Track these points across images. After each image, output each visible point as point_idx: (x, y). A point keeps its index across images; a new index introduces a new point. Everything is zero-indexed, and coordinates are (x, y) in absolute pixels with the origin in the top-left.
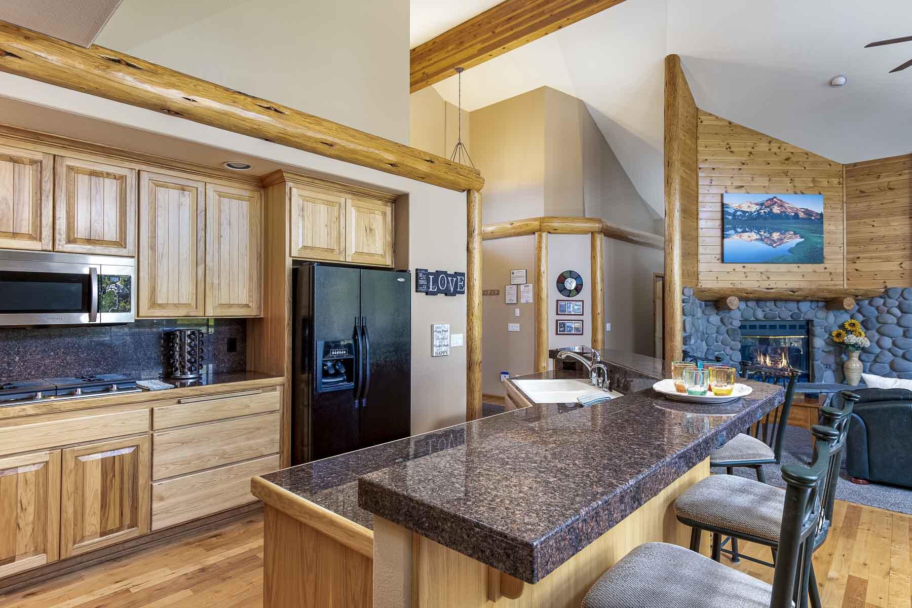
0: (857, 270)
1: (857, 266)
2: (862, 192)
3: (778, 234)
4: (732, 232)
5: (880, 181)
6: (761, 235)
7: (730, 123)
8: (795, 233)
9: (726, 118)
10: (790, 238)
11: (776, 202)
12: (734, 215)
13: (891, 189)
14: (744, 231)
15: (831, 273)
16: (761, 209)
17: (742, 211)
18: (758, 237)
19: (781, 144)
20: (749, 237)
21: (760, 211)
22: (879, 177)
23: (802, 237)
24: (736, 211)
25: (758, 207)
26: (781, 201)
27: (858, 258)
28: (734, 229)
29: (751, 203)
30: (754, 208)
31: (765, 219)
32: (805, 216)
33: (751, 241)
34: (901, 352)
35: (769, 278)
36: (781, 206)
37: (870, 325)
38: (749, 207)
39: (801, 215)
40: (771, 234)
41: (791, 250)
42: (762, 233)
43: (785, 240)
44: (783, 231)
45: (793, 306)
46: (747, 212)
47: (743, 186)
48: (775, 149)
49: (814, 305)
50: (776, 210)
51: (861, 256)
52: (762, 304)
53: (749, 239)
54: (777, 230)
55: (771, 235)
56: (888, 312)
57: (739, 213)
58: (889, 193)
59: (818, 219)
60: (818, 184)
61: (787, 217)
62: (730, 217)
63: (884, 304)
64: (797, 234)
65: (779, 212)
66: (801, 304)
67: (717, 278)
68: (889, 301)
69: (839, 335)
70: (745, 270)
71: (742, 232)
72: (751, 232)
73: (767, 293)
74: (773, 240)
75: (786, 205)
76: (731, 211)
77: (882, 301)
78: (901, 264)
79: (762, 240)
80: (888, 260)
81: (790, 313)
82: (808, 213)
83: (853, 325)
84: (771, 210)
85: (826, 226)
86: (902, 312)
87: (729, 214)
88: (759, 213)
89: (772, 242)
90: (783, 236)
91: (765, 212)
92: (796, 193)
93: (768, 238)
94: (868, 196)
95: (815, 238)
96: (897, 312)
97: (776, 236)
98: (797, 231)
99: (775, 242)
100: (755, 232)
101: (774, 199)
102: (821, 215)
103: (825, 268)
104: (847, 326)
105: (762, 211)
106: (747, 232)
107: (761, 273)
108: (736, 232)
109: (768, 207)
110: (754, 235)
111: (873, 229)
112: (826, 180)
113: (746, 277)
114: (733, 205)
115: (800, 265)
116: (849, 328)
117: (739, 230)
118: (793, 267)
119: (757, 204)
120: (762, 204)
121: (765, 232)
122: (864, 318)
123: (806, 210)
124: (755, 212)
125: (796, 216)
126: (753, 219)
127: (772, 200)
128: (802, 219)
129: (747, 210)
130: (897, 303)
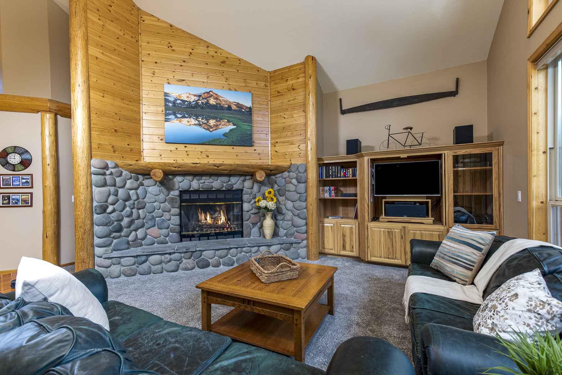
0: (276, 151)
1: (277, 149)
2: (279, 92)
3: (214, 121)
4: (172, 117)
5: (288, 83)
6: (199, 121)
7: (171, 26)
8: (228, 122)
9: (167, 21)
10: (224, 125)
11: (212, 96)
12: (174, 103)
13: (294, 89)
14: (184, 117)
15: (259, 154)
16: (199, 100)
17: (182, 100)
18: (197, 122)
19: (217, 49)
20: (188, 122)
21: (198, 102)
22: (287, 80)
23: (234, 125)
24: (176, 100)
25: (197, 98)
26: (216, 94)
27: (277, 142)
28: (174, 114)
29: (190, 94)
30: (193, 99)
31: (202, 108)
32: (237, 109)
33: (190, 125)
34: (297, 212)
35: (208, 157)
36: (217, 99)
37: (281, 193)
38: (188, 97)
39: (234, 107)
40: (208, 120)
41: (225, 135)
42: (200, 120)
43: (220, 127)
44: (218, 119)
45: (226, 178)
46: (187, 101)
47: (184, 80)
48: (212, 53)
50: (212, 101)
51: (278, 140)
53: (188, 124)
54: (213, 118)
55: (208, 122)
56: (291, 183)
57: (178, 102)
58: (293, 92)
59: (247, 112)
60: (248, 85)
61: (222, 108)
62: (170, 105)
63: (289, 177)
64: (230, 122)
65: (214, 103)
66: (232, 177)
67: (161, 155)
68: (291, 174)
69: (259, 201)
70: (186, 149)
71: (182, 117)
72: (190, 117)
74: (210, 126)
75: (221, 99)
76: (172, 99)
77: (288, 174)
78: (299, 146)
79: (200, 125)
80: (292, 143)
81: (224, 185)
82: (238, 105)
83: (269, 193)
84: (208, 101)
85: (255, 118)
86: (299, 182)
87: (169, 101)
88: (197, 103)
89: (208, 127)
90: (219, 123)
91: (202, 103)
92: (230, 90)
93: (205, 124)
94: (282, 95)
95: (245, 126)
97: (212, 122)
98: (231, 119)
99: (212, 128)
100: (194, 119)
101: (211, 93)
102: (250, 108)
103: (255, 150)
105: (200, 102)
106: (187, 118)
107: (202, 152)
108: (176, 117)
109: (205, 99)
110: (193, 121)
111: (284, 121)
112: (255, 83)
113: (188, 155)
114: (173, 94)
115: (234, 147)
117: (179, 116)
118: (229, 149)
119: (195, 96)
120: (200, 96)
121: (202, 119)
122: (279, 188)
123: (238, 103)
124: (193, 102)
125: (229, 108)
126: (192, 107)
127: (208, 93)
128: (235, 110)
129: (186, 99)
130: (295, 175)
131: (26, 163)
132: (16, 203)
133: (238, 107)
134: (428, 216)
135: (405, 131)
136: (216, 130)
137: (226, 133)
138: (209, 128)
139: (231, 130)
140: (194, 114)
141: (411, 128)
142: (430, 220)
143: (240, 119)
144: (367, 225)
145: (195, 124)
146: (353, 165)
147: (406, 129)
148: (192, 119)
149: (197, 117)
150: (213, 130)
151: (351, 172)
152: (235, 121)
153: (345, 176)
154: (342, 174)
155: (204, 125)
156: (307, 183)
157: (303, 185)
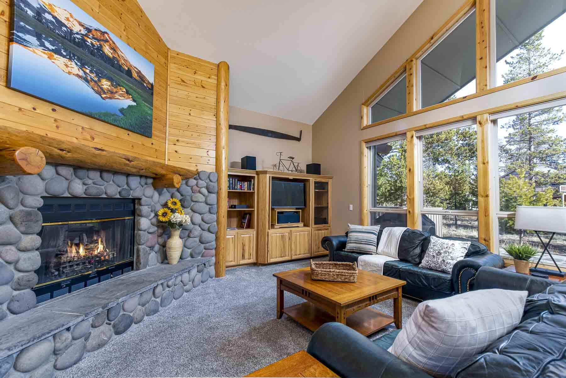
0: (176, 152)
1: (176, 148)
2: (183, 81)
3: (109, 83)
5: (196, 76)
6: (85, 73)
8: (127, 92)
10: (122, 95)
13: (203, 87)
14: (57, 52)
15: (156, 151)
16: (86, 35)
18: (81, 73)
20: (67, 65)
21: (85, 38)
22: (195, 73)
23: (134, 101)
24: (43, 10)
25: (84, 32)
26: (114, 43)
27: (178, 141)
29: (71, 16)
30: (77, 27)
31: (92, 53)
32: (138, 79)
33: (69, 73)
34: (207, 226)
35: (93, 139)
36: (114, 50)
37: (186, 204)
38: (68, 19)
39: (135, 75)
40: (100, 78)
41: (122, 110)
42: (88, 71)
43: (117, 96)
44: (114, 83)
45: (122, 179)
46: (66, 27)
49: (143, 181)
50: (107, 50)
51: (180, 139)
52: (81, 173)
53: (67, 70)
54: (109, 79)
55: (99, 81)
56: (200, 192)
57: (48, 16)
58: (202, 90)
59: (149, 88)
60: (149, 52)
61: (120, 68)
62: (30, 13)
63: (197, 185)
64: (130, 94)
65: (111, 56)
66: (131, 179)
68: (200, 182)
69: (165, 214)
70: (56, 116)
71: (54, 51)
72: (70, 59)
73: (95, 156)
74: (102, 89)
75: (119, 53)
77: (195, 182)
78: (208, 152)
79: (86, 80)
81: (119, 189)
83: (175, 203)
84: (101, 46)
85: (156, 100)
86: (209, 192)
88: (83, 40)
89: (100, 90)
90: (115, 90)
91: (92, 44)
92: (129, 45)
93: (95, 82)
94: (187, 86)
95: (145, 107)
96: (204, 191)
97: (106, 84)
98: (131, 91)
99: (105, 93)
100: (76, 64)
101: (106, 35)
102: (152, 85)
103: (152, 144)
104: (170, 205)
105: (89, 40)
106: (64, 56)
107: (83, 128)
108: (42, 45)
109: (97, 39)
110: (75, 69)
111: (189, 118)
112: (155, 53)
113: (57, 127)
115: (130, 133)
116: (172, 207)
117: (48, 45)
118: (123, 134)
119: (81, 24)
120: (89, 30)
121: (91, 72)
122: (182, 197)
123: (140, 71)
124: (77, 33)
125: (129, 73)
126: (73, 41)
127: (102, 33)
128: (136, 80)
129: (64, 21)
130: (205, 184)
133: (140, 77)
134: (299, 222)
135: (289, 159)
136: (110, 98)
137: (123, 108)
139: (130, 107)
140: (78, 57)
141: (293, 158)
142: (301, 224)
143: (142, 96)
144: (268, 232)
145: (78, 75)
148: (73, 63)
149: (82, 64)
150: (106, 98)
151: (246, 185)
152: (135, 95)
153: (241, 189)
154: (239, 187)
155: (93, 83)
156: (218, 193)
157: (214, 196)
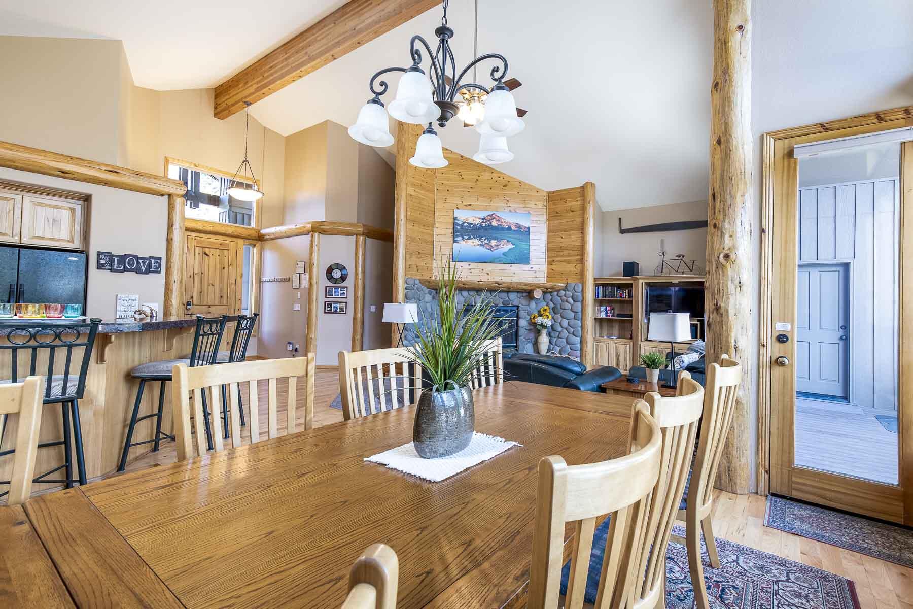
0: (552, 270)
1: (553, 267)
2: (558, 213)
4: (460, 238)
5: (566, 205)
6: (482, 242)
7: (462, 157)
8: (508, 241)
9: (458, 152)
11: (494, 218)
12: (462, 226)
13: (572, 211)
14: (469, 238)
15: (535, 272)
16: (483, 222)
17: (468, 223)
18: (480, 243)
19: (500, 174)
20: (473, 242)
22: (566, 202)
23: (513, 244)
24: (464, 223)
25: (481, 221)
26: (498, 217)
27: (553, 261)
28: (462, 236)
29: (475, 217)
30: (478, 221)
31: (486, 230)
32: (516, 229)
34: (572, 330)
35: (488, 274)
36: (498, 220)
38: (474, 220)
39: (514, 228)
45: (504, 295)
46: (473, 224)
47: (470, 205)
48: (495, 178)
49: (519, 295)
50: (494, 223)
51: (556, 259)
52: (481, 293)
56: (567, 301)
57: (465, 225)
58: (571, 214)
59: (526, 231)
60: (527, 206)
61: (503, 229)
62: (459, 227)
63: (565, 296)
65: (496, 225)
66: (510, 294)
68: (567, 292)
69: (534, 317)
70: (470, 267)
71: (467, 239)
75: (502, 220)
76: (460, 223)
77: (564, 293)
78: (576, 266)
79: (483, 245)
80: (569, 262)
81: (502, 301)
82: (519, 226)
83: (545, 310)
84: (491, 223)
85: (532, 236)
86: (574, 301)
87: (458, 225)
88: (481, 225)
91: (486, 225)
92: (510, 211)
93: (487, 244)
94: (560, 215)
95: (523, 245)
96: (570, 300)
97: (493, 242)
101: (493, 215)
102: (529, 228)
103: (532, 268)
104: (542, 311)
105: (484, 224)
107: (483, 270)
108: (463, 238)
109: (488, 221)
111: (562, 240)
112: (533, 203)
113: (471, 272)
114: (461, 218)
115: (512, 265)
117: (465, 237)
118: (507, 267)
119: (480, 219)
120: (484, 219)
121: (485, 240)
122: (554, 306)
123: (517, 224)
124: (478, 224)
125: (510, 228)
126: (476, 229)
127: (491, 215)
128: (514, 231)
129: (472, 222)
130: (572, 295)
131: (343, 278)
132: (336, 310)
133: (517, 227)
134: (697, 337)
135: (677, 258)
138: (490, 248)
141: (683, 256)
144: (640, 344)
145: (478, 245)
146: (629, 286)
147: (679, 256)
149: (481, 237)
151: (627, 293)
152: (514, 241)
153: (621, 297)
154: (619, 295)
156: (583, 302)
157: (579, 304)
